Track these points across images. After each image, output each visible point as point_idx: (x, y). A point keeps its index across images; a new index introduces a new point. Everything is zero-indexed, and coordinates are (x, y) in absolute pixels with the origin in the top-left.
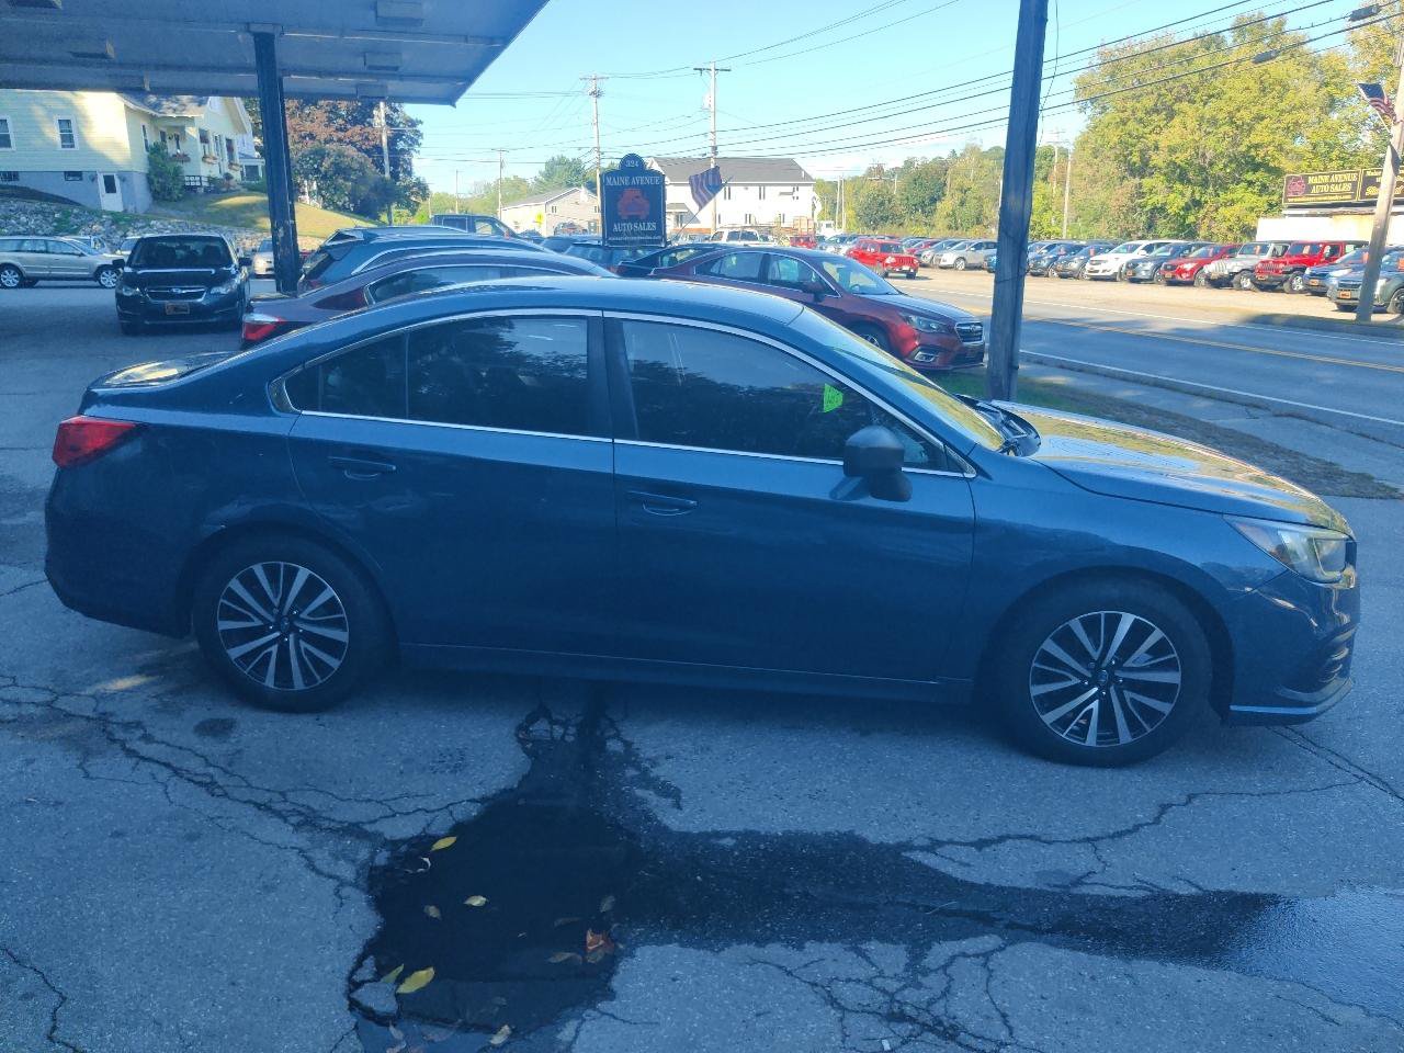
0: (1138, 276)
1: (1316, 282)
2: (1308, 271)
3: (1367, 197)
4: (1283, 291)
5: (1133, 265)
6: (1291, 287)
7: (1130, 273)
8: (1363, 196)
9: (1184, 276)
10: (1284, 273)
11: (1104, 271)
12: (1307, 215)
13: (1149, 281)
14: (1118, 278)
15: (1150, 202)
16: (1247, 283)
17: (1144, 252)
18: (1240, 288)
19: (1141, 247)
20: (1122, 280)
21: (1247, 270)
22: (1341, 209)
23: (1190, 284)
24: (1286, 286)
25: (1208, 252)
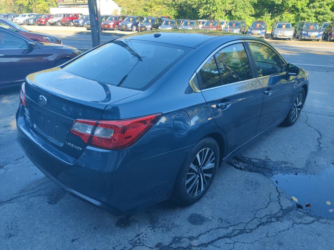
0: (30, 23)
1: (77, 23)
2: (74, 21)
3: (77, 3)
4: (69, 26)
5: (28, 20)
6: (71, 25)
7: (27, 23)
8: (76, 3)
9: (43, 23)
10: (68, 21)
11: (19, 22)
12: (64, 7)
13: (33, 24)
14: (24, 24)
15: (18, 3)
16: (59, 24)
17: (28, 17)
18: (58, 26)
19: (27, 16)
20: (25, 25)
21: (59, 21)
22: (72, 6)
23: (45, 25)
24: (69, 24)
25: (46, 17)
